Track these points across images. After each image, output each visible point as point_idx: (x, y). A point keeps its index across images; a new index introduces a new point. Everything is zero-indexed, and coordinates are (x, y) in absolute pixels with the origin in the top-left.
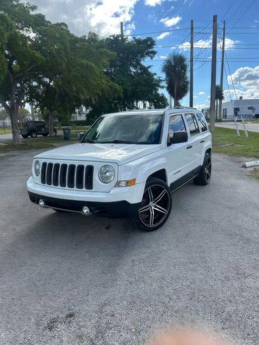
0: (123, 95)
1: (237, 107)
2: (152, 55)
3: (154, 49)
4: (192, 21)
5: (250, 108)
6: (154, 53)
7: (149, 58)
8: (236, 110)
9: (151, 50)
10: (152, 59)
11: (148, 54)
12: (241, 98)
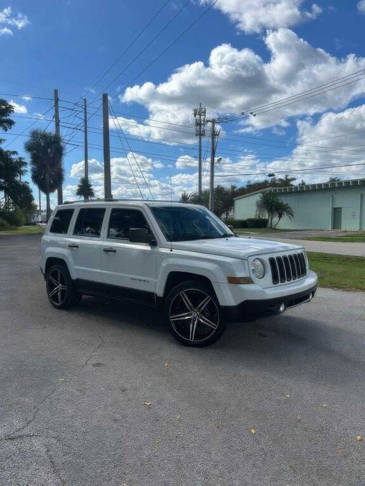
2: (6, 125)
3: (10, 118)
4: (56, 92)
7: (2, 128)
10: (6, 130)
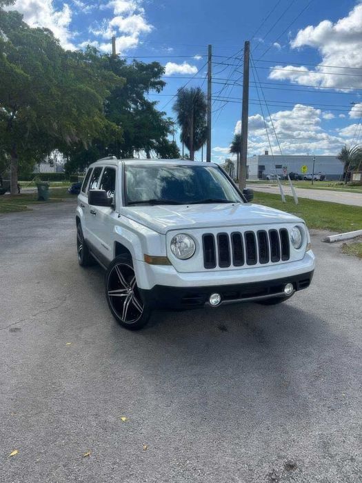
0: (123, 139)
1: (262, 164)
2: (159, 86)
3: (162, 79)
4: (210, 47)
5: (278, 167)
6: (162, 84)
7: (155, 90)
8: (261, 168)
9: (158, 80)
10: (159, 92)
11: (154, 85)
12: (267, 153)
